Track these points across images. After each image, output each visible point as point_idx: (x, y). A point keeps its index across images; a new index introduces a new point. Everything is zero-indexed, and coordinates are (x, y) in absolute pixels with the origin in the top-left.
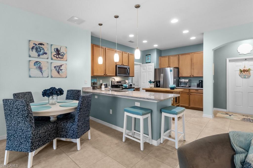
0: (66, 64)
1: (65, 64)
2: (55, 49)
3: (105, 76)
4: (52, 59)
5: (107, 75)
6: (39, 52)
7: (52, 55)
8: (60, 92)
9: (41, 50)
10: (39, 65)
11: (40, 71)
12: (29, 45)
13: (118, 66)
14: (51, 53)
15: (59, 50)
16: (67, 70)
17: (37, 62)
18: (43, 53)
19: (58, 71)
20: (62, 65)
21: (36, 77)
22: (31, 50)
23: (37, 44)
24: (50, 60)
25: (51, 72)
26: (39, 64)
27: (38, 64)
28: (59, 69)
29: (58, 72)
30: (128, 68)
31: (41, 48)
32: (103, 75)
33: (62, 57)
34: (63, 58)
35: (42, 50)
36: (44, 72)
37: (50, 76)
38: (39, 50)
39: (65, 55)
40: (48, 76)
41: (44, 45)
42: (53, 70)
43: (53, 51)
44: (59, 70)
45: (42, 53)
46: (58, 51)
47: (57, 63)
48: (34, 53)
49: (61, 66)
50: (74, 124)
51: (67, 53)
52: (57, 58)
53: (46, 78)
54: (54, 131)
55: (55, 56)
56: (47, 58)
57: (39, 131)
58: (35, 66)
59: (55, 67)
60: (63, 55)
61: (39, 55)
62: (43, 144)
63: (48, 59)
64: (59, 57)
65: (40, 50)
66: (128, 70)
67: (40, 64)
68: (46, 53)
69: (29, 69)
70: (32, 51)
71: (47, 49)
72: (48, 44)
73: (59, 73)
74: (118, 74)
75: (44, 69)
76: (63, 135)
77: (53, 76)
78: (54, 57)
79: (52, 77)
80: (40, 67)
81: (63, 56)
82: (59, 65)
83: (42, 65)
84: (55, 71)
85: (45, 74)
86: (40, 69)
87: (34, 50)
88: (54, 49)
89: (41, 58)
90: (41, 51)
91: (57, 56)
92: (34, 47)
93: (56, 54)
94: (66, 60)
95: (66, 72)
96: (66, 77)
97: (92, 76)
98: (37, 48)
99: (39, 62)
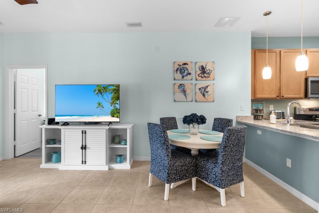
0: (213, 84)
1: (212, 85)
2: (200, 67)
4: (196, 80)
5: (283, 96)
6: (183, 74)
8: (202, 120)
10: (183, 88)
11: (184, 95)
12: (174, 67)
13: (310, 79)
14: (196, 72)
15: (205, 68)
16: (214, 91)
17: (181, 85)
18: (187, 74)
20: (208, 86)
21: (180, 101)
22: (175, 72)
24: (194, 82)
25: (195, 96)
26: (183, 86)
27: (182, 87)
29: (204, 95)
31: (185, 69)
32: (274, 96)
33: (208, 76)
35: (186, 70)
36: (188, 96)
37: (194, 100)
38: (183, 71)
39: (212, 72)
40: (191, 100)
41: (188, 64)
42: (198, 92)
43: (197, 69)
44: (204, 92)
45: (185, 75)
47: (203, 83)
48: (179, 76)
49: (207, 87)
50: (216, 166)
51: (214, 70)
52: (202, 77)
53: (190, 102)
54: (193, 167)
55: (200, 75)
56: (191, 79)
57: (176, 163)
58: (179, 89)
59: (200, 89)
60: (210, 73)
61: (183, 77)
62: (179, 178)
63: (192, 80)
64: (205, 77)
67: (184, 86)
68: (190, 74)
69: (174, 93)
70: (177, 73)
71: (191, 69)
72: (192, 62)
73: (204, 97)
74: (311, 94)
75: (187, 92)
76: (203, 176)
77: (198, 100)
80: (184, 90)
81: (209, 75)
82: (204, 86)
83: (187, 88)
84: (200, 94)
85: (189, 98)
89: (185, 79)
90: (185, 72)
91: (203, 76)
92: (178, 68)
93: (201, 73)
94: (213, 78)
95: (213, 95)
96: (214, 101)
97: (253, 99)
98: (181, 69)
99: (183, 85)
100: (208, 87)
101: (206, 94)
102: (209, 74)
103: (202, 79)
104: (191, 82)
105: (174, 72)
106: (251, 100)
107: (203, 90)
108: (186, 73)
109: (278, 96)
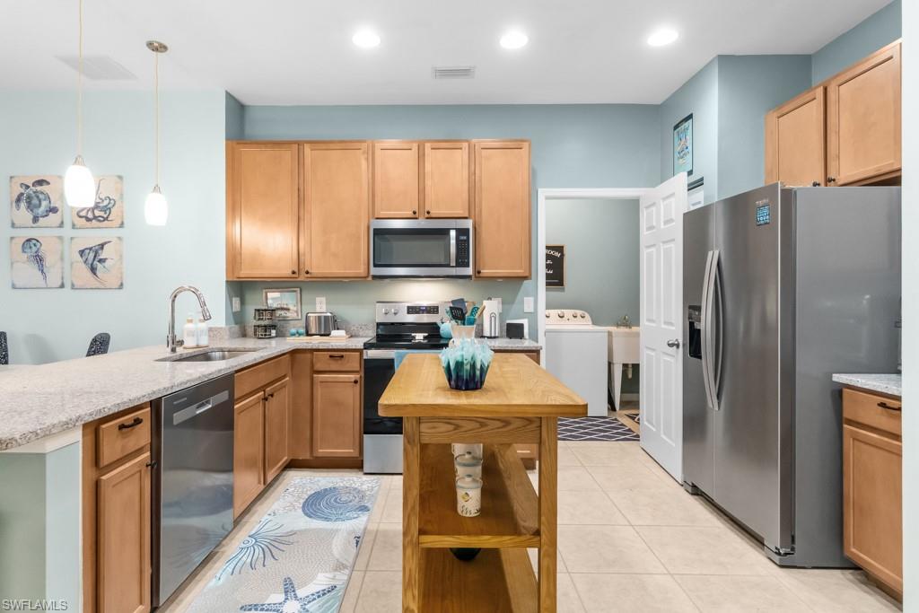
0: (120, 238)
1: (114, 240)
4: (74, 226)
5: (307, 273)
6: (35, 210)
9: (40, 201)
10: (34, 249)
11: (40, 270)
12: (10, 192)
13: (374, 225)
16: (121, 259)
17: (29, 240)
18: (47, 211)
19: (92, 264)
20: (106, 243)
21: (28, 287)
22: (14, 204)
23: (31, 185)
24: (68, 232)
25: (70, 271)
26: (35, 245)
27: (32, 246)
28: (95, 256)
29: (93, 270)
31: (41, 196)
32: (286, 273)
33: (105, 216)
34: (107, 217)
35: (45, 200)
37: (67, 284)
38: (35, 201)
39: (114, 205)
40: (60, 283)
41: (48, 183)
42: (77, 262)
44: (94, 260)
45: (43, 212)
47: (90, 236)
48: (24, 215)
49: (102, 246)
51: (122, 195)
52: (88, 220)
53: (58, 289)
55: (83, 213)
56: (58, 225)
58: (26, 252)
59: (82, 253)
60: (110, 209)
61: (35, 219)
63: (61, 226)
64: (95, 218)
65: (38, 202)
66: (453, 241)
67: (38, 245)
68: (54, 210)
69: (12, 264)
70: (18, 207)
71: (58, 197)
72: (61, 177)
73: (95, 274)
74: (375, 266)
77: (77, 284)
78: (81, 217)
80: (38, 256)
81: (108, 212)
84: (84, 265)
85: (54, 279)
86: (39, 260)
87: (23, 205)
89: (41, 225)
90: (40, 205)
91: (90, 215)
92: (22, 194)
93: (85, 208)
94: (120, 222)
95: (121, 268)
96: (122, 284)
97: (230, 279)
98: (29, 197)
99: (34, 242)
100: (105, 247)
101: (99, 266)
102: (107, 209)
103: (88, 224)
104: (58, 232)
105: (12, 204)
106: (225, 282)
107: (92, 255)
108: (43, 208)
109: (294, 273)
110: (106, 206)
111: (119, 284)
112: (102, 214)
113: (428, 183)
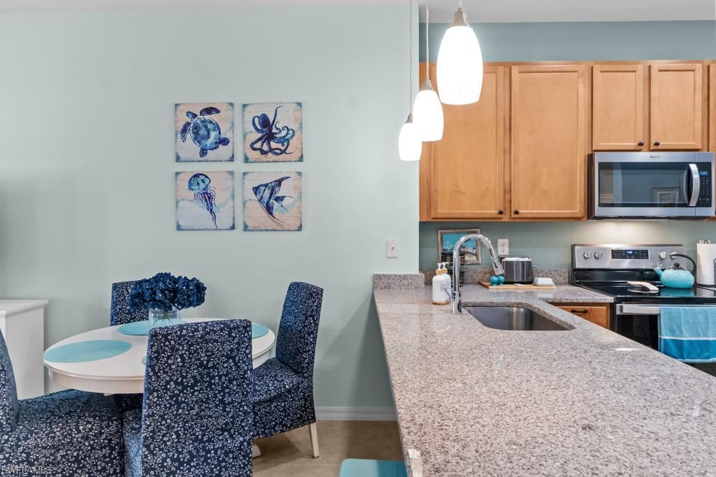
0: (299, 174)
1: (294, 176)
2: (257, 119)
3: (505, 218)
4: (246, 160)
5: (517, 213)
6: (203, 142)
7: (246, 145)
9: (209, 132)
10: (202, 186)
11: (208, 209)
12: (175, 121)
13: (598, 158)
14: (245, 135)
15: (271, 122)
16: (300, 197)
17: (197, 176)
18: (216, 143)
19: (268, 202)
20: (283, 179)
21: (195, 228)
22: (179, 135)
23: (198, 114)
24: (239, 166)
25: (244, 210)
26: (203, 181)
27: (200, 182)
28: (271, 194)
29: (269, 209)
30: (694, 167)
31: (210, 126)
32: (492, 211)
33: (283, 148)
34: (285, 150)
35: (214, 130)
36: (218, 212)
37: (239, 225)
38: (203, 132)
39: (292, 136)
40: (231, 225)
41: (218, 111)
42: (251, 200)
43: (249, 127)
44: (270, 198)
45: (212, 144)
46: (266, 127)
47: (267, 171)
48: (190, 147)
49: (279, 182)
51: (301, 128)
52: (263, 152)
53: (228, 231)
55: (258, 145)
56: (228, 158)
58: (192, 190)
59: (256, 190)
60: (288, 140)
61: (203, 152)
63: (232, 159)
64: (271, 150)
65: (206, 133)
66: (696, 177)
67: (207, 181)
69: (177, 203)
70: (184, 138)
71: (229, 125)
72: (231, 104)
73: (271, 214)
74: (601, 205)
75: (217, 201)
77: (250, 224)
78: (255, 149)
79: (246, 228)
80: (206, 193)
81: (286, 144)
82: (271, 178)
84: (258, 204)
85: (224, 218)
86: (208, 198)
87: (189, 136)
88: (254, 118)
89: (209, 159)
90: (208, 136)
91: (265, 147)
92: (188, 124)
93: (260, 139)
94: (299, 155)
95: (300, 207)
96: (301, 227)
97: (425, 220)
98: (196, 128)
99: (202, 177)
100: (283, 183)
101: (276, 205)
102: (284, 140)
104: (229, 166)
105: (176, 135)
106: (420, 222)
107: (267, 193)
108: (211, 140)
109: (501, 213)
110: (284, 137)
111: (299, 224)
112: (279, 146)
113: (655, 110)
